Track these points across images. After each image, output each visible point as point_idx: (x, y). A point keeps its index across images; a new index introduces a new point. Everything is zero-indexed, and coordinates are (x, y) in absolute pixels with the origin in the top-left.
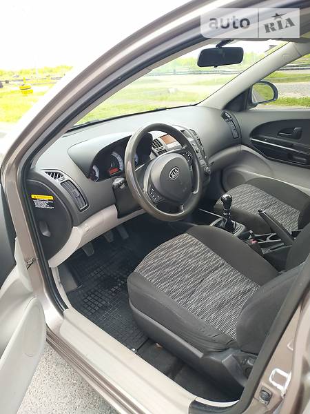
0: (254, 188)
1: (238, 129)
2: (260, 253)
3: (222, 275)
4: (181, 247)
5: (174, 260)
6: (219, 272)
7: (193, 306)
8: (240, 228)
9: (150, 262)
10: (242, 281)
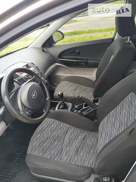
0: (67, 82)
1: (51, 56)
2: (83, 115)
3: (72, 133)
4: (47, 127)
5: (46, 136)
6: (69, 133)
7: (65, 158)
8: (70, 105)
9: (34, 144)
10: (80, 132)
